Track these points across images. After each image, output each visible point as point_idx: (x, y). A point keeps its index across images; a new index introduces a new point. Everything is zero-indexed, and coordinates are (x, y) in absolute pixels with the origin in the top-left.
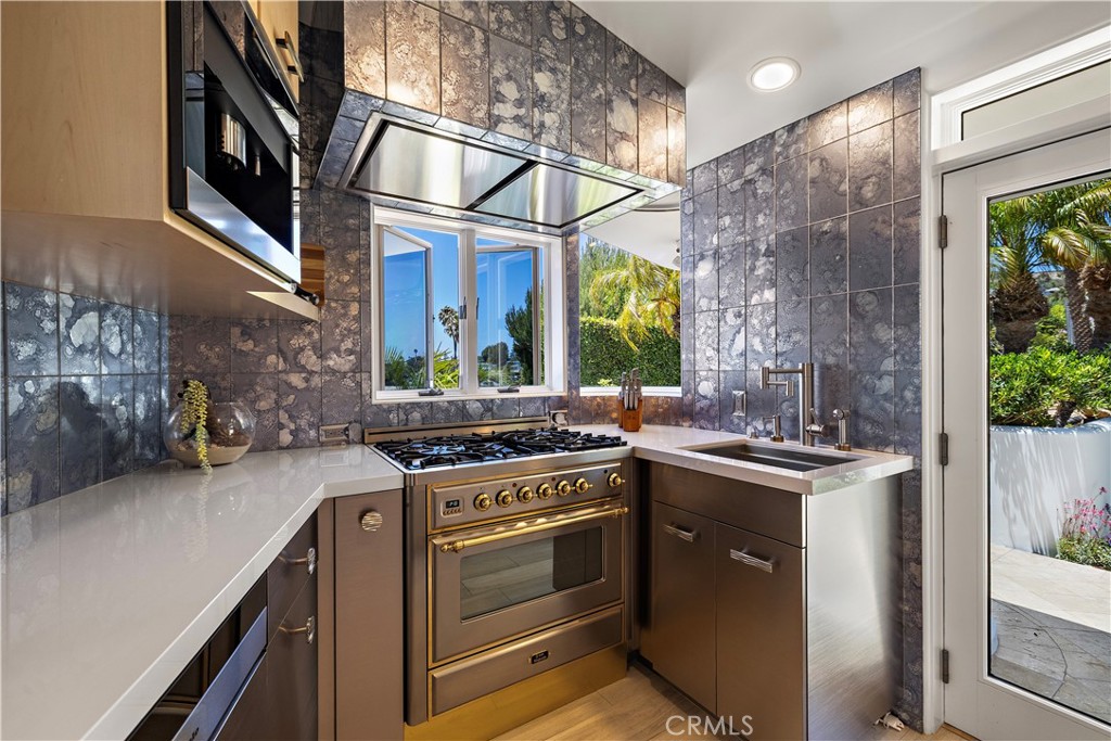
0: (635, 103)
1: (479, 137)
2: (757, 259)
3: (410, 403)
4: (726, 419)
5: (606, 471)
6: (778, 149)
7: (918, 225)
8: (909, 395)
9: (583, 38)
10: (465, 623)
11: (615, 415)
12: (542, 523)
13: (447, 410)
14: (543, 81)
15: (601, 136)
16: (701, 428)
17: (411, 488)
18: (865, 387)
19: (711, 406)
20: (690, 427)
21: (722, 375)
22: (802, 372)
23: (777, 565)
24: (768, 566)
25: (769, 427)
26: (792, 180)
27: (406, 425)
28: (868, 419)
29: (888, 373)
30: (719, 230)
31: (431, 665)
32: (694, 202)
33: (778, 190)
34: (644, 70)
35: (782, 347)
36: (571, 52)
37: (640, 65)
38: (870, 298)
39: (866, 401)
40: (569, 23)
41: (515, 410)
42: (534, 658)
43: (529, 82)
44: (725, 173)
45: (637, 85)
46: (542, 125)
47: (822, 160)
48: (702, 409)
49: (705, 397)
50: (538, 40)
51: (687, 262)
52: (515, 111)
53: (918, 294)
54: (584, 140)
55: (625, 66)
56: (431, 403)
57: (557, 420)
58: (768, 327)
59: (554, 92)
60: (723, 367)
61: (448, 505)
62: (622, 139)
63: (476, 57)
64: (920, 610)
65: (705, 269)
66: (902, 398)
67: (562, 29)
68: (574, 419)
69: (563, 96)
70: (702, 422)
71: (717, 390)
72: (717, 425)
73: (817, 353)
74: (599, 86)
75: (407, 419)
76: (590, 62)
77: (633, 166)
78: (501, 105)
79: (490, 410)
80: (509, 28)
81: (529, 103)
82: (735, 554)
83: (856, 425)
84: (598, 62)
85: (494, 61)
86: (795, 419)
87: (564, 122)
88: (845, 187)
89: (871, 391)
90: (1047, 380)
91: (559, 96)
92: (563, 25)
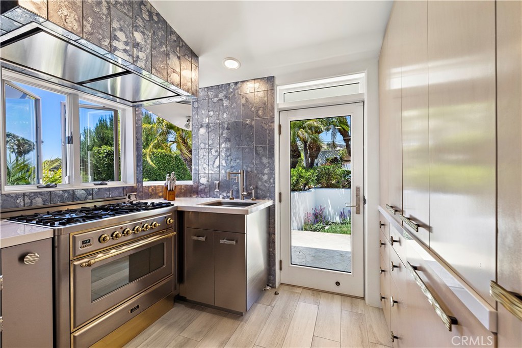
0: (179, 58)
1: (102, 54)
2: (224, 130)
3: (34, 193)
4: (211, 193)
5: (165, 218)
6: (231, 90)
7: (274, 126)
8: (272, 181)
9: (156, 23)
10: (94, 302)
11: (161, 194)
12: (125, 249)
13: (62, 196)
14: (138, 36)
15: (165, 68)
16: (201, 197)
17: (58, 236)
18: (259, 178)
19: (206, 188)
20: (197, 197)
21: (210, 175)
22: (240, 173)
23: (237, 242)
24: (234, 243)
25: (228, 194)
26: (236, 103)
27: (31, 205)
28: (260, 189)
29: (266, 174)
30: (208, 116)
31: (72, 330)
32: (198, 103)
33: (231, 105)
34: (183, 45)
35: (233, 164)
36: (151, 27)
37: (181, 43)
38: (261, 148)
39: (260, 183)
40: (150, 14)
41: (107, 194)
42: (132, 310)
43: (131, 35)
44: (211, 94)
45: (180, 50)
46: (138, 57)
47: (246, 98)
48: (202, 189)
49: (203, 184)
50: (136, 17)
51: (195, 127)
52: (124, 47)
53: (274, 148)
54: (157, 69)
55: (175, 41)
56: (50, 192)
57: (131, 198)
58: (228, 157)
59: (143, 43)
60: (211, 172)
61: (83, 242)
62: (174, 72)
63: (103, 14)
64: (275, 249)
65: (202, 131)
66: (270, 182)
67: (147, 15)
68: (140, 197)
69: (148, 46)
70: (202, 195)
71: (207, 181)
72: (208, 195)
73: (245, 167)
74: (164, 46)
75: (31, 202)
76: (160, 34)
77: (178, 85)
78: (117, 42)
79: (92, 194)
80: (121, 5)
81: (131, 45)
82: (222, 241)
83: (257, 192)
84: (163, 36)
85: (113, 19)
86: (238, 191)
87: (148, 58)
88: (253, 109)
89: (261, 179)
90: (301, 177)
91: (146, 46)
92: (147, 14)
